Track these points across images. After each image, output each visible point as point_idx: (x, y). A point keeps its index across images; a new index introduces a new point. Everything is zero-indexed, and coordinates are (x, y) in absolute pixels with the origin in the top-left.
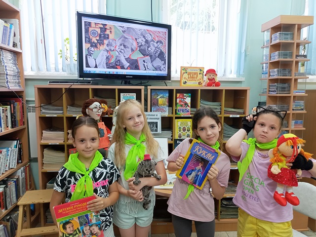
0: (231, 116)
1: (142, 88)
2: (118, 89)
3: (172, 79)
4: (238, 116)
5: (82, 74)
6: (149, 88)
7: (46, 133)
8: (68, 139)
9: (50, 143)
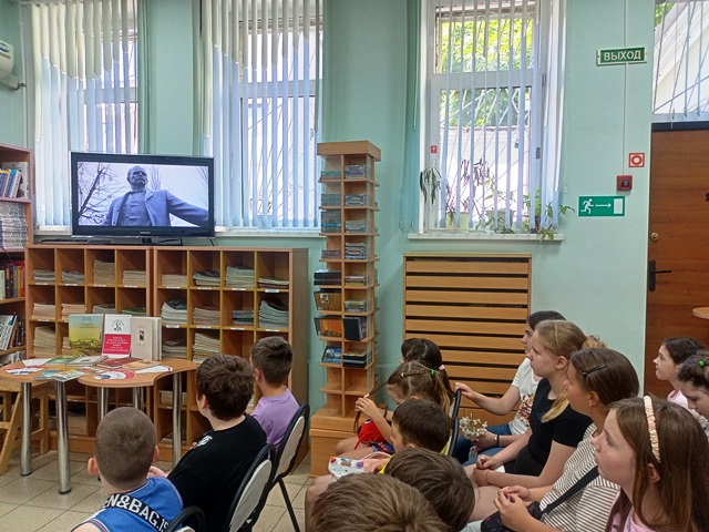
0: (267, 291)
1: (147, 248)
4: (278, 291)
6: (156, 248)
7: (37, 307)
9: (41, 319)
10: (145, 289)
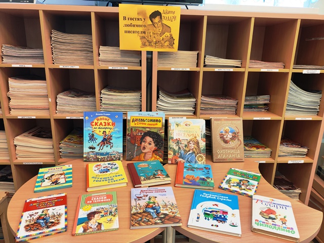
0: (305, 71)
10: (139, 72)
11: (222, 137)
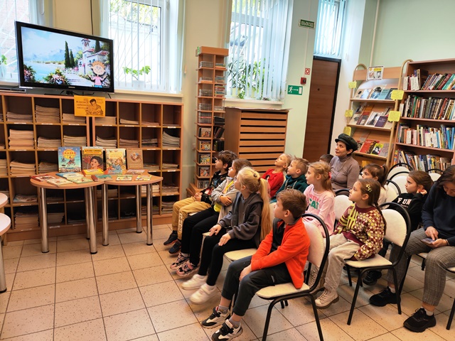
0: (169, 127)
2: (62, 99)
3: (115, 91)
4: (175, 127)
5: (23, 82)
8: (9, 146)
10: (86, 127)
11: (132, 158)
